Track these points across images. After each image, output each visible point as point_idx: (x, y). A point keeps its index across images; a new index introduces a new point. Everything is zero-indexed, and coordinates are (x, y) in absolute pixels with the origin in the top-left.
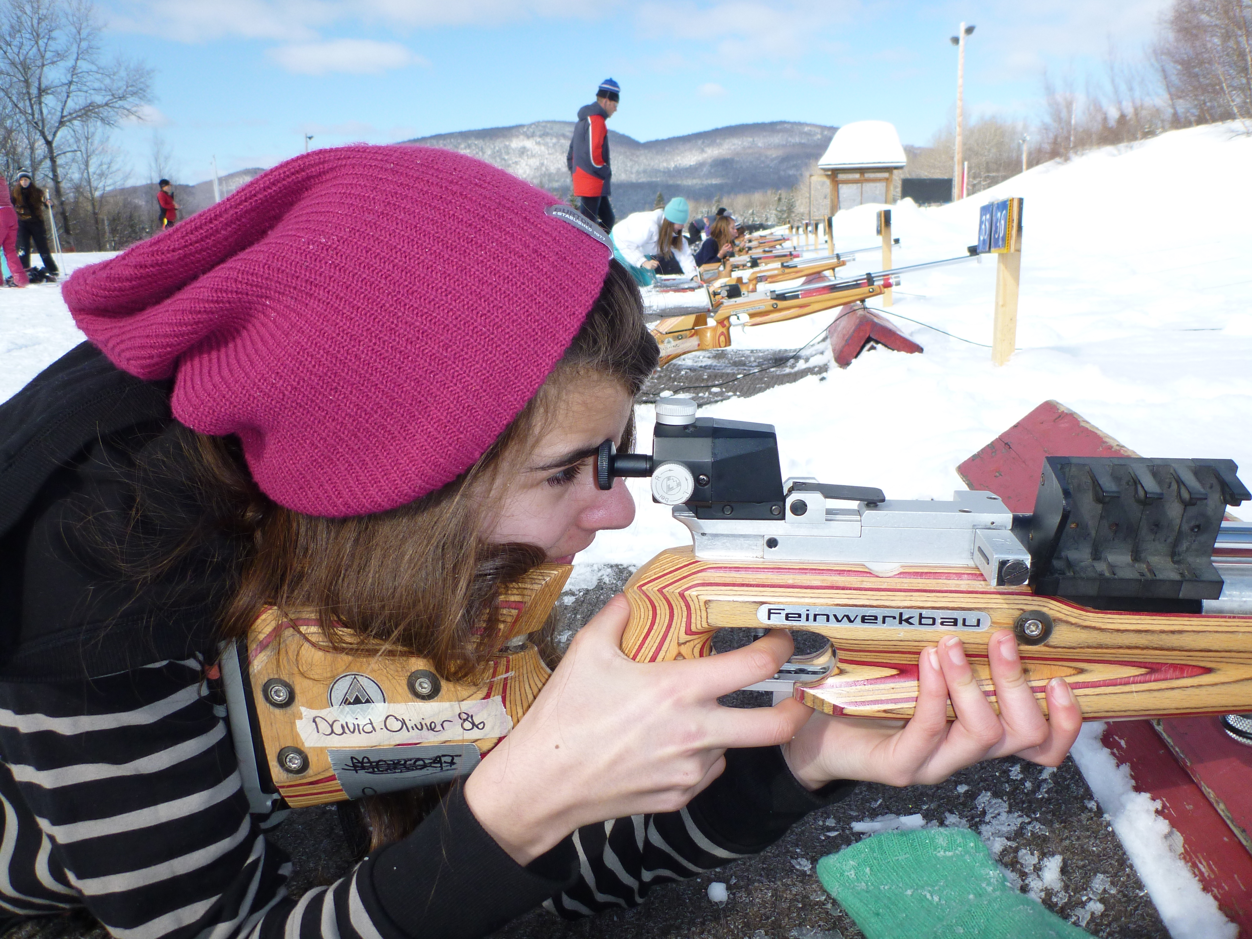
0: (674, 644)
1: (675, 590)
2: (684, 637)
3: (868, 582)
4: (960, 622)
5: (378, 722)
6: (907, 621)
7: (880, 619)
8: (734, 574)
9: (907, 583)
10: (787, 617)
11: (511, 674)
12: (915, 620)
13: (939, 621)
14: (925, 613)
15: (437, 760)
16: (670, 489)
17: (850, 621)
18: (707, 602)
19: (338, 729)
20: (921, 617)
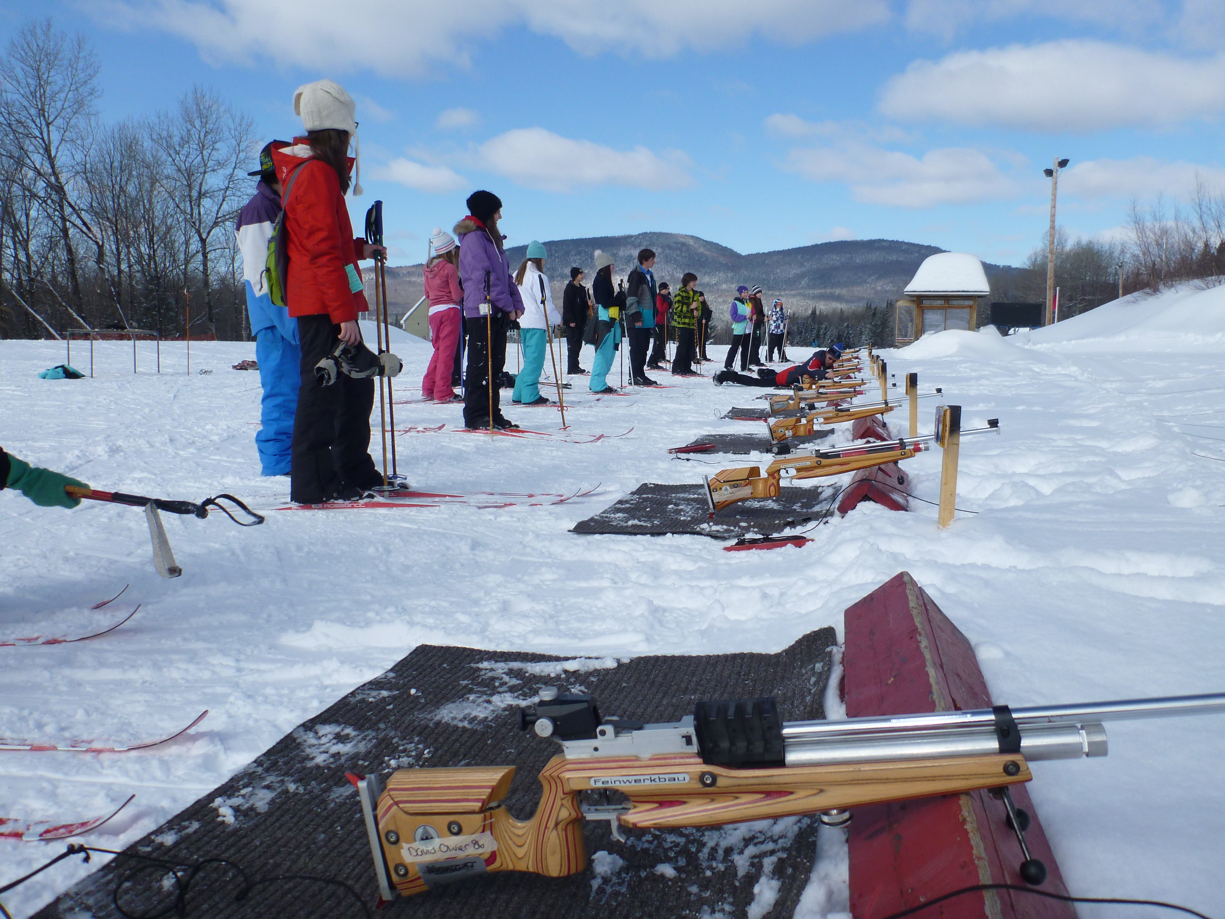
0: (559, 800)
1: (555, 774)
2: (562, 796)
3: (637, 764)
4: (676, 779)
5: (437, 848)
6: (654, 780)
7: (642, 781)
8: (579, 765)
9: (653, 762)
10: (603, 783)
11: (493, 820)
12: (657, 780)
13: (667, 780)
14: (661, 776)
15: (465, 865)
16: (543, 730)
17: (630, 783)
18: (568, 779)
19: (420, 853)
20: (659, 779)
